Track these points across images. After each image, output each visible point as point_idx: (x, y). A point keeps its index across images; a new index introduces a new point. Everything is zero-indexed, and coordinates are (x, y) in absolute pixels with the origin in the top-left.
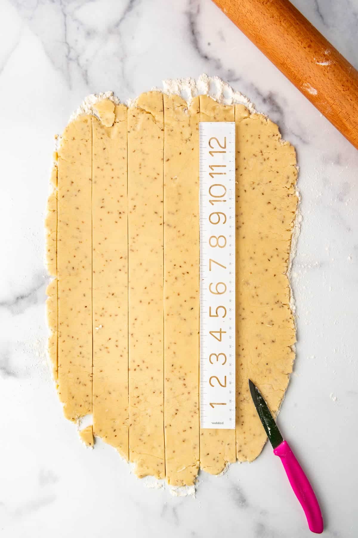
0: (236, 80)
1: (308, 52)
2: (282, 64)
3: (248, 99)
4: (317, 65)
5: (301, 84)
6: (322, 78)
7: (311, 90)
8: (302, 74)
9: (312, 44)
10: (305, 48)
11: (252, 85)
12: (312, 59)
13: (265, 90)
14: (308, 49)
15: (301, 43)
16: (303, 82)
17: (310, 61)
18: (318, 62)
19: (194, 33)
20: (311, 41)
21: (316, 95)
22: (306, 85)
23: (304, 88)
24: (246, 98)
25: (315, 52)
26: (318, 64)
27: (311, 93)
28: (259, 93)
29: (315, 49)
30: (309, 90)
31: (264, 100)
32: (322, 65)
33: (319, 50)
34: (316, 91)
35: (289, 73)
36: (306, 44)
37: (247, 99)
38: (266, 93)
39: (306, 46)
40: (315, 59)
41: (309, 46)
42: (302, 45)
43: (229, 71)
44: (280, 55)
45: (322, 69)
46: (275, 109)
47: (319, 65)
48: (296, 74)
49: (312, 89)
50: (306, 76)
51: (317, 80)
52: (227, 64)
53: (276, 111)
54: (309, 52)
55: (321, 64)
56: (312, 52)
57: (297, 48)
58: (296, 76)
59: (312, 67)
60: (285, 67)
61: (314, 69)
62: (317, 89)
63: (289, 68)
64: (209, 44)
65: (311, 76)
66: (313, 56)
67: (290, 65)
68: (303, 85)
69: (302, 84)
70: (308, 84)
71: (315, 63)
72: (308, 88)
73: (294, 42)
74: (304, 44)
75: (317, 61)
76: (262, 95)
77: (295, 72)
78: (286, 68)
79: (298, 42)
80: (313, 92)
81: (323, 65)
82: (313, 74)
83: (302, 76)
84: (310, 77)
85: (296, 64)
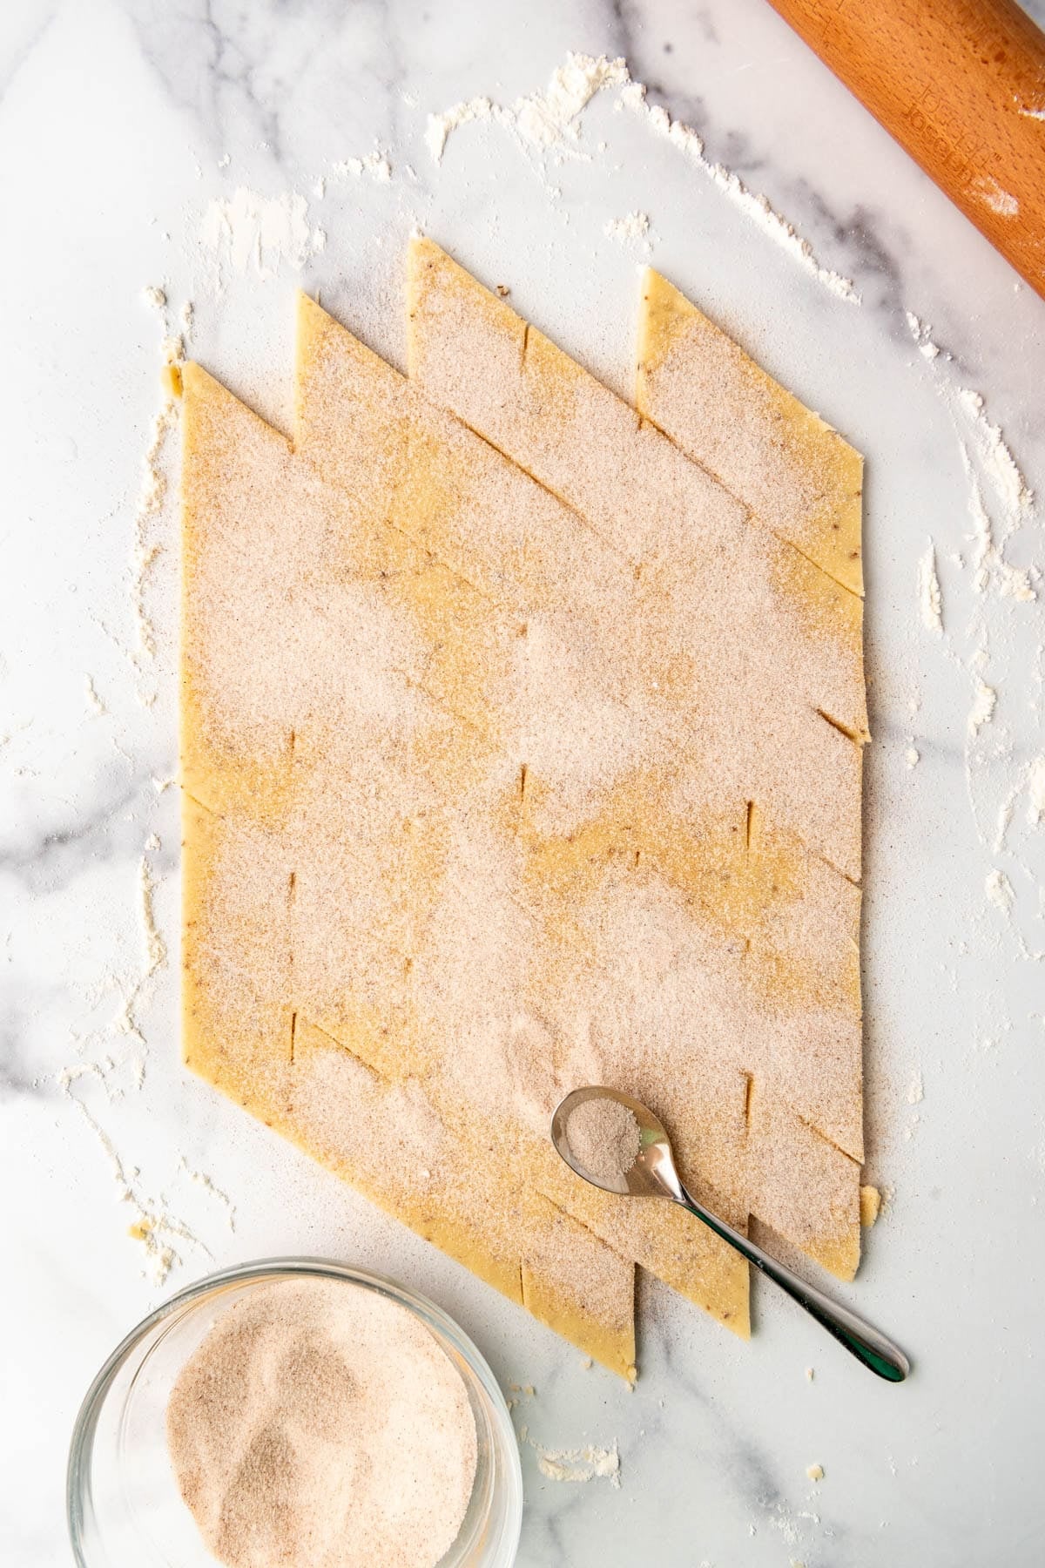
0: (756, 165)
1: (996, 77)
2: (906, 116)
3: (791, 227)
4: (1022, 118)
5: (965, 182)
6: (1039, 162)
7: (997, 201)
8: (972, 147)
9: (1010, 53)
10: (986, 62)
11: (803, 182)
12: (1008, 99)
13: (843, 200)
14: (993, 67)
15: (975, 46)
16: (973, 175)
17: (999, 104)
18: (1026, 108)
19: (622, 12)
20: (1007, 42)
21: (1014, 216)
22: (982, 184)
23: (974, 193)
24: (785, 225)
25: (1018, 77)
26: (1026, 113)
27: (997, 208)
28: (823, 211)
29: (1017, 67)
30: (990, 200)
31: (841, 233)
32: (1038, 119)
33: (1030, 70)
34: (1015, 203)
35: (927, 146)
36: (990, 48)
37: (788, 227)
38: (845, 212)
39: (990, 58)
40: (1015, 99)
41: (1000, 57)
42: (975, 52)
43: (730, 135)
44: (903, 83)
45: (1038, 132)
46: (874, 262)
47: (1029, 117)
48: (952, 149)
49: (1002, 194)
50: (984, 152)
51: (1021, 167)
52: (724, 116)
53: (877, 269)
54: (999, 75)
55: (1034, 115)
56: (1008, 75)
57: (961, 62)
58: (952, 154)
59: (1005, 126)
60: (918, 123)
61: (1011, 132)
62: (1018, 196)
63: (930, 127)
64: (668, 49)
65: (1003, 156)
66: (1011, 89)
67: (932, 118)
68: (973, 183)
69: (971, 180)
70: (989, 178)
71: (1017, 111)
72: (990, 192)
73: (953, 43)
74: (983, 50)
75: (1024, 106)
76: (832, 218)
77: (949, 140)
78: (920, 129)
79: (964, 41)
80: (1005, 205)
81: (1041, 119)
82: (1008, 147)
83: (969, 155)
84: (998, 158)
85: (954, 114)
